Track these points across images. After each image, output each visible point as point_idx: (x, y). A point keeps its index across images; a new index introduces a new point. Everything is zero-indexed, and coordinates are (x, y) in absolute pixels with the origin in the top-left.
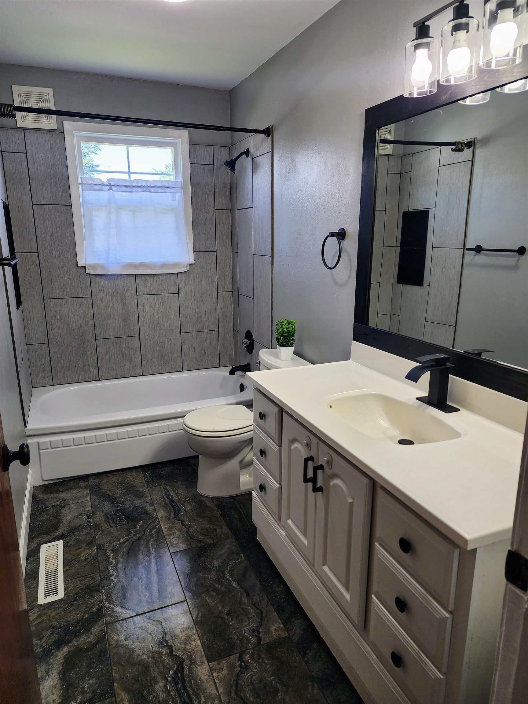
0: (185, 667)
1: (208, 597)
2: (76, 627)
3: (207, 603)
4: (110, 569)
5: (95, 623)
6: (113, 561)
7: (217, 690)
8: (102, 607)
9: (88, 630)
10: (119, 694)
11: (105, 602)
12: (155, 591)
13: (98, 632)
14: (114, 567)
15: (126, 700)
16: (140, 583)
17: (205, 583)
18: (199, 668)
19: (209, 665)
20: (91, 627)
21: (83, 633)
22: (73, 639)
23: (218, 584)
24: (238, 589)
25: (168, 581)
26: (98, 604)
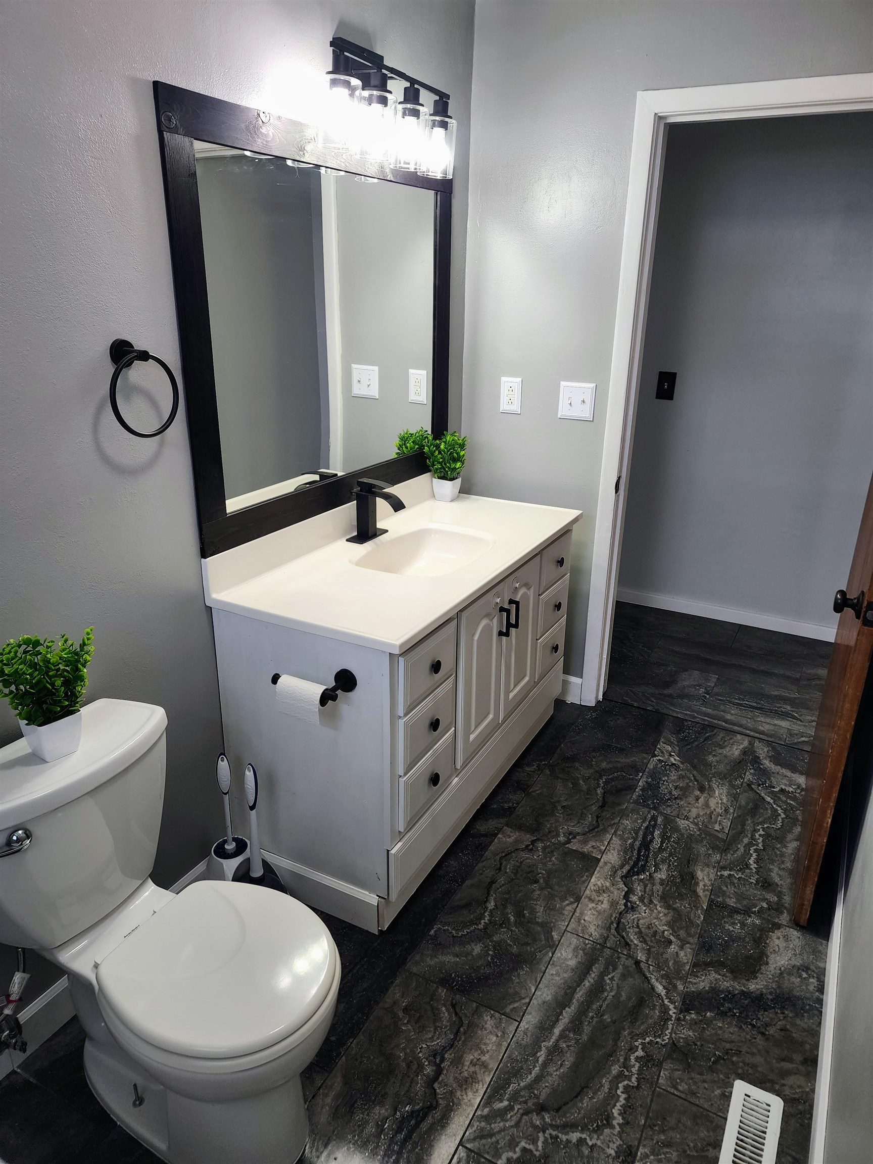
0: (624, 872)
1: (538, 914)
2: (730, 1009)
3: (545, 909)
4: (636, 1076)
5: (700, 994)
6: (622, 1093)
7: (611, 838)
8: (681, 1012)
9: (714, 990)
10: (706, 896)
11: (674, 1015)
12: (593, 975)
13: (701, 978)
14: (626, 1076)
15: (700, 887)
16: (604, 1006)
17: (522, 934)
18: (613, 862)
19: (601, 857)
20: (708, 992)
21: (722, 992)
22: (738, 993)
23: (509, 919)
24: (494, 895)
25: (565, 975)
26: (684, 1020)
